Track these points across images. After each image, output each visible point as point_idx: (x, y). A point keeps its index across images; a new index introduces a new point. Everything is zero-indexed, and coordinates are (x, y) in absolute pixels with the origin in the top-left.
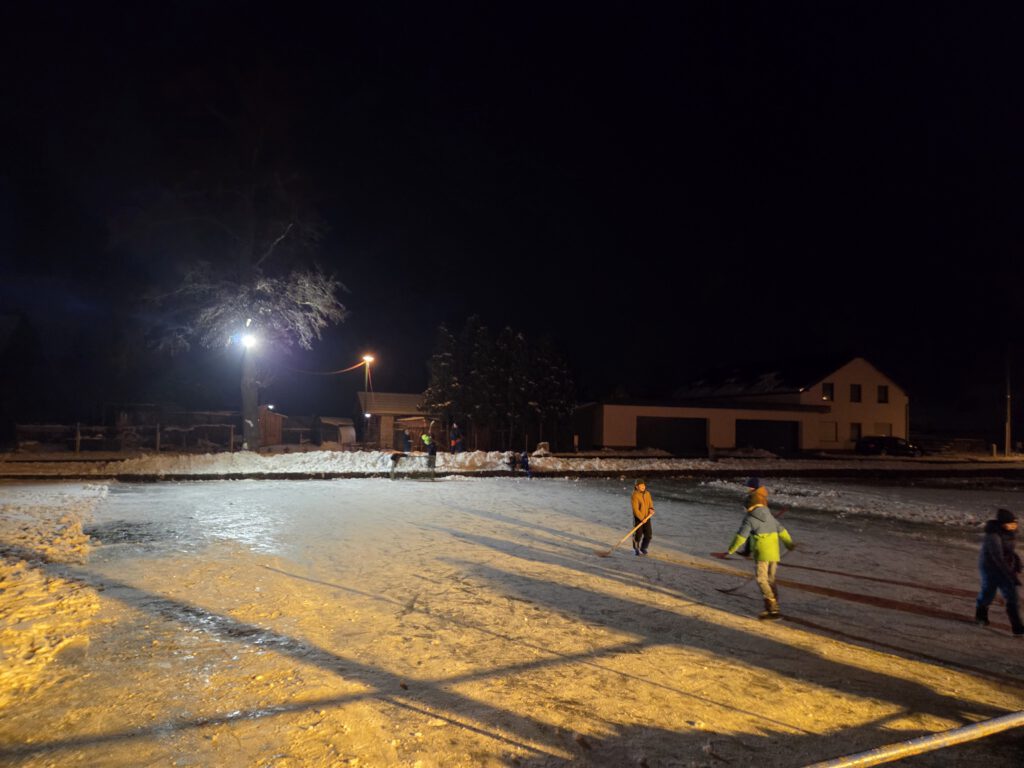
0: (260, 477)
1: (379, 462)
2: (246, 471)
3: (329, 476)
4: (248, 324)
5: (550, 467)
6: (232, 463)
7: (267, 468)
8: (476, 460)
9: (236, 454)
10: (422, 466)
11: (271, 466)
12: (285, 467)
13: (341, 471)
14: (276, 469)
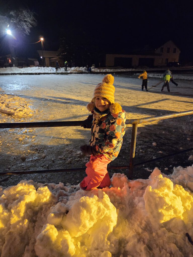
0: (20, 74)
1: (52, 70)
2: (16, 72)
3: (39, 74)
4: (8, 26)
5: (96, 71)
6: (11, 70)
7: (22, 72)
8: (77, 69)
9: (12, 68)
10: (63, 71)
11: (23, 71)
12: (27, 71)
13: (42, 73)
14: (24, 72)
